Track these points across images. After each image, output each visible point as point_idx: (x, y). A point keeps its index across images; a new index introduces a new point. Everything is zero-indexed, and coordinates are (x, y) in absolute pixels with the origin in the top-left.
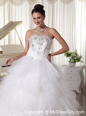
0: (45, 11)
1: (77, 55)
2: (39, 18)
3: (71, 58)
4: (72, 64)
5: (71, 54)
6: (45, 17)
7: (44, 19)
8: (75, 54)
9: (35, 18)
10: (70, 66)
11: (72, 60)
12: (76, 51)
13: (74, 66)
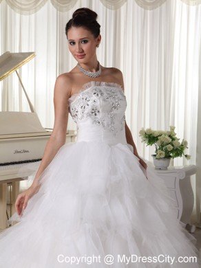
0: (99, 26)
1: (173, 139)
2: (85, 42)
3: (158, 148)
4: (162, 163)
5: (157, 137)
6: (99, 40)
7: (97, 46)
8: (170, 136)
9: (72, 43)
10: (156, 169)
11: (159, 151)
12: (173, 129)
13: (166, 168)
